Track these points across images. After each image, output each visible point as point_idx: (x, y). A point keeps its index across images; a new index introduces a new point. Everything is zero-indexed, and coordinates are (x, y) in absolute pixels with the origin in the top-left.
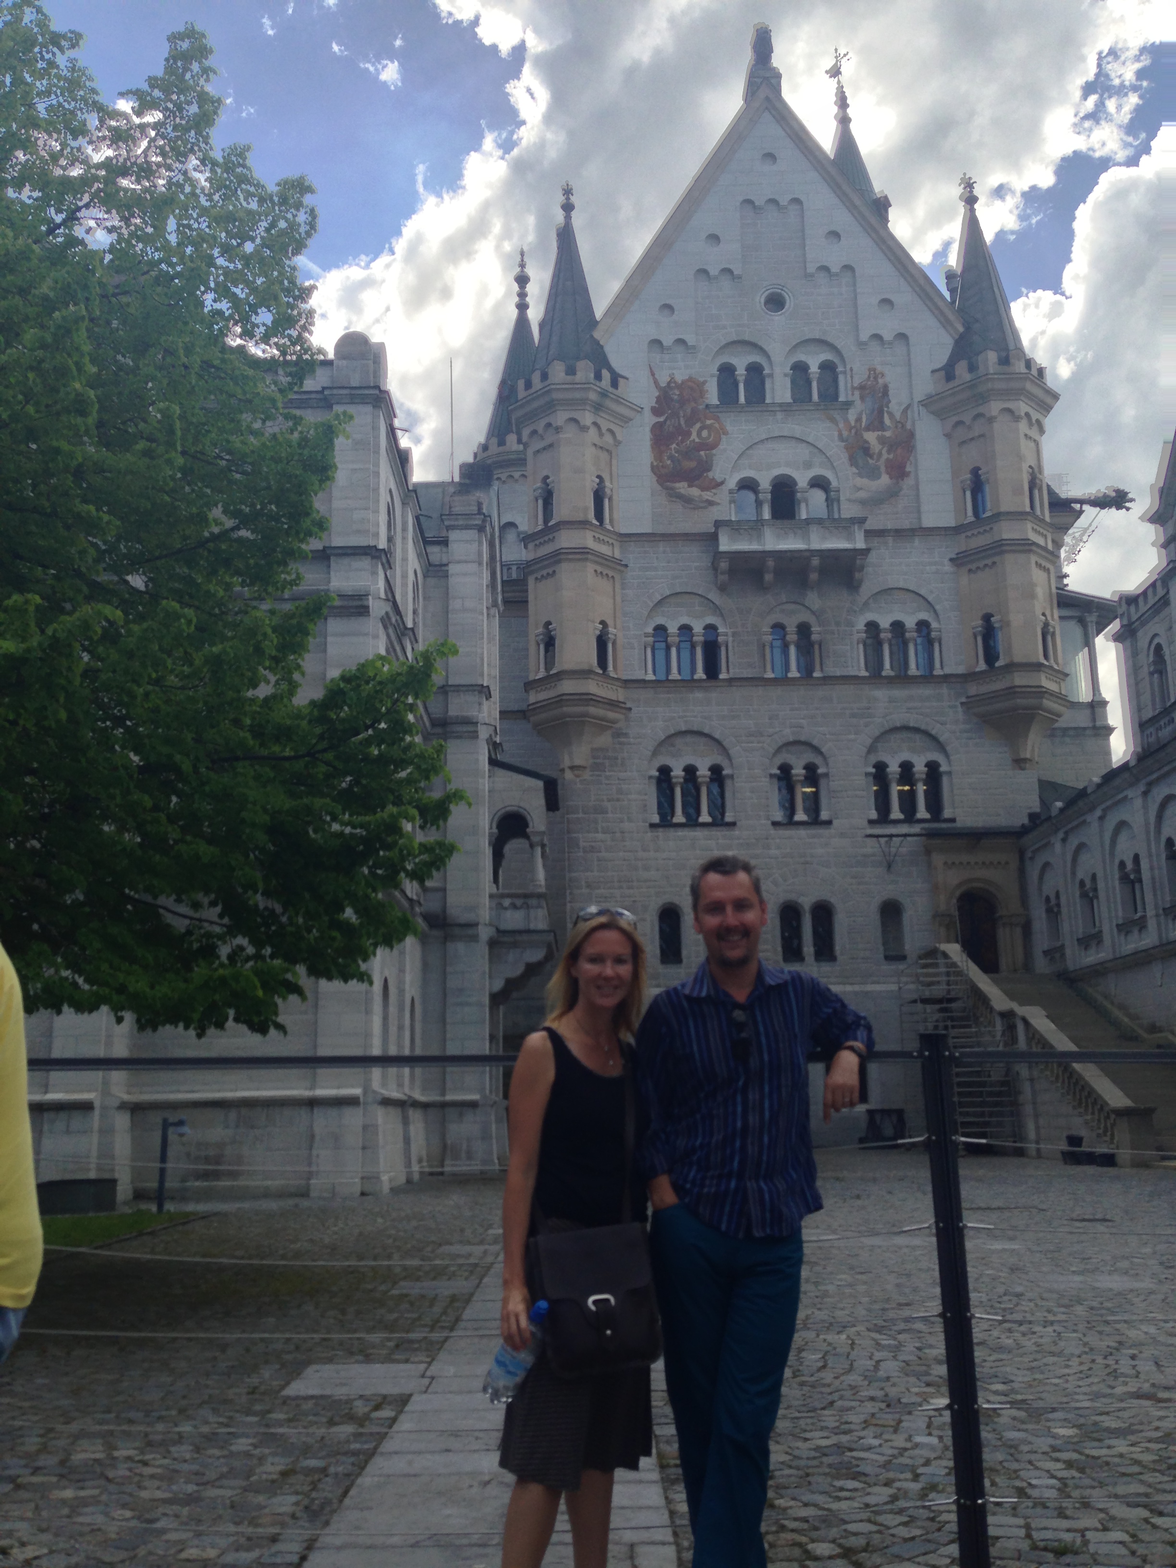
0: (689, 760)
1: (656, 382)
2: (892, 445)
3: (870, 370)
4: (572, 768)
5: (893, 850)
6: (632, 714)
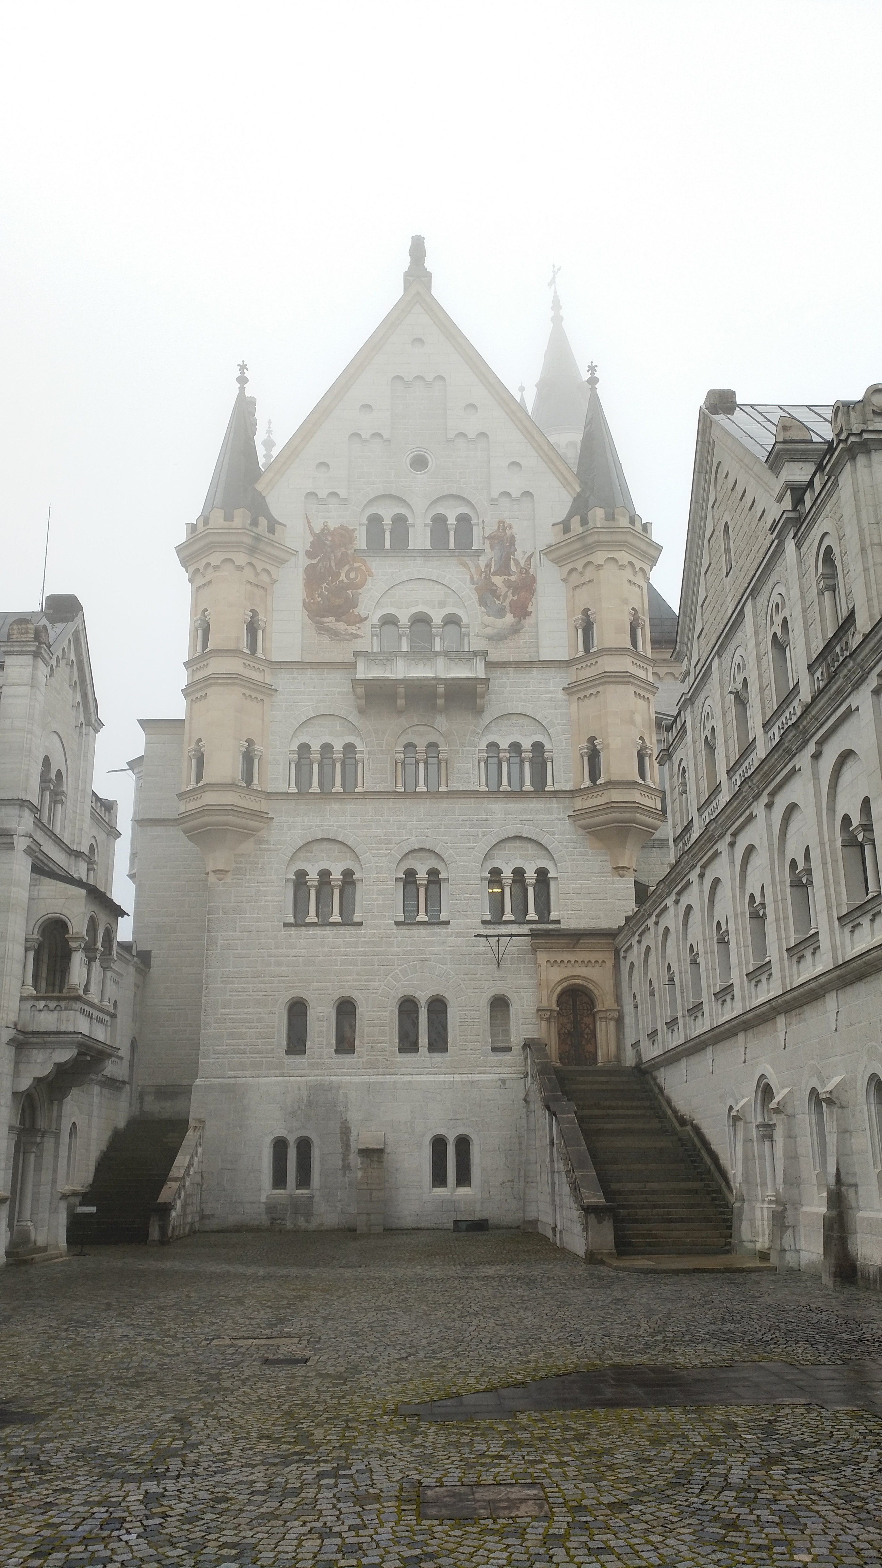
0: (324, 865)
1: (311, 529)
2: (515, 588)
3: (499, 522)
4: (214, 871)
5: (502, 948)
6: (274, 823)
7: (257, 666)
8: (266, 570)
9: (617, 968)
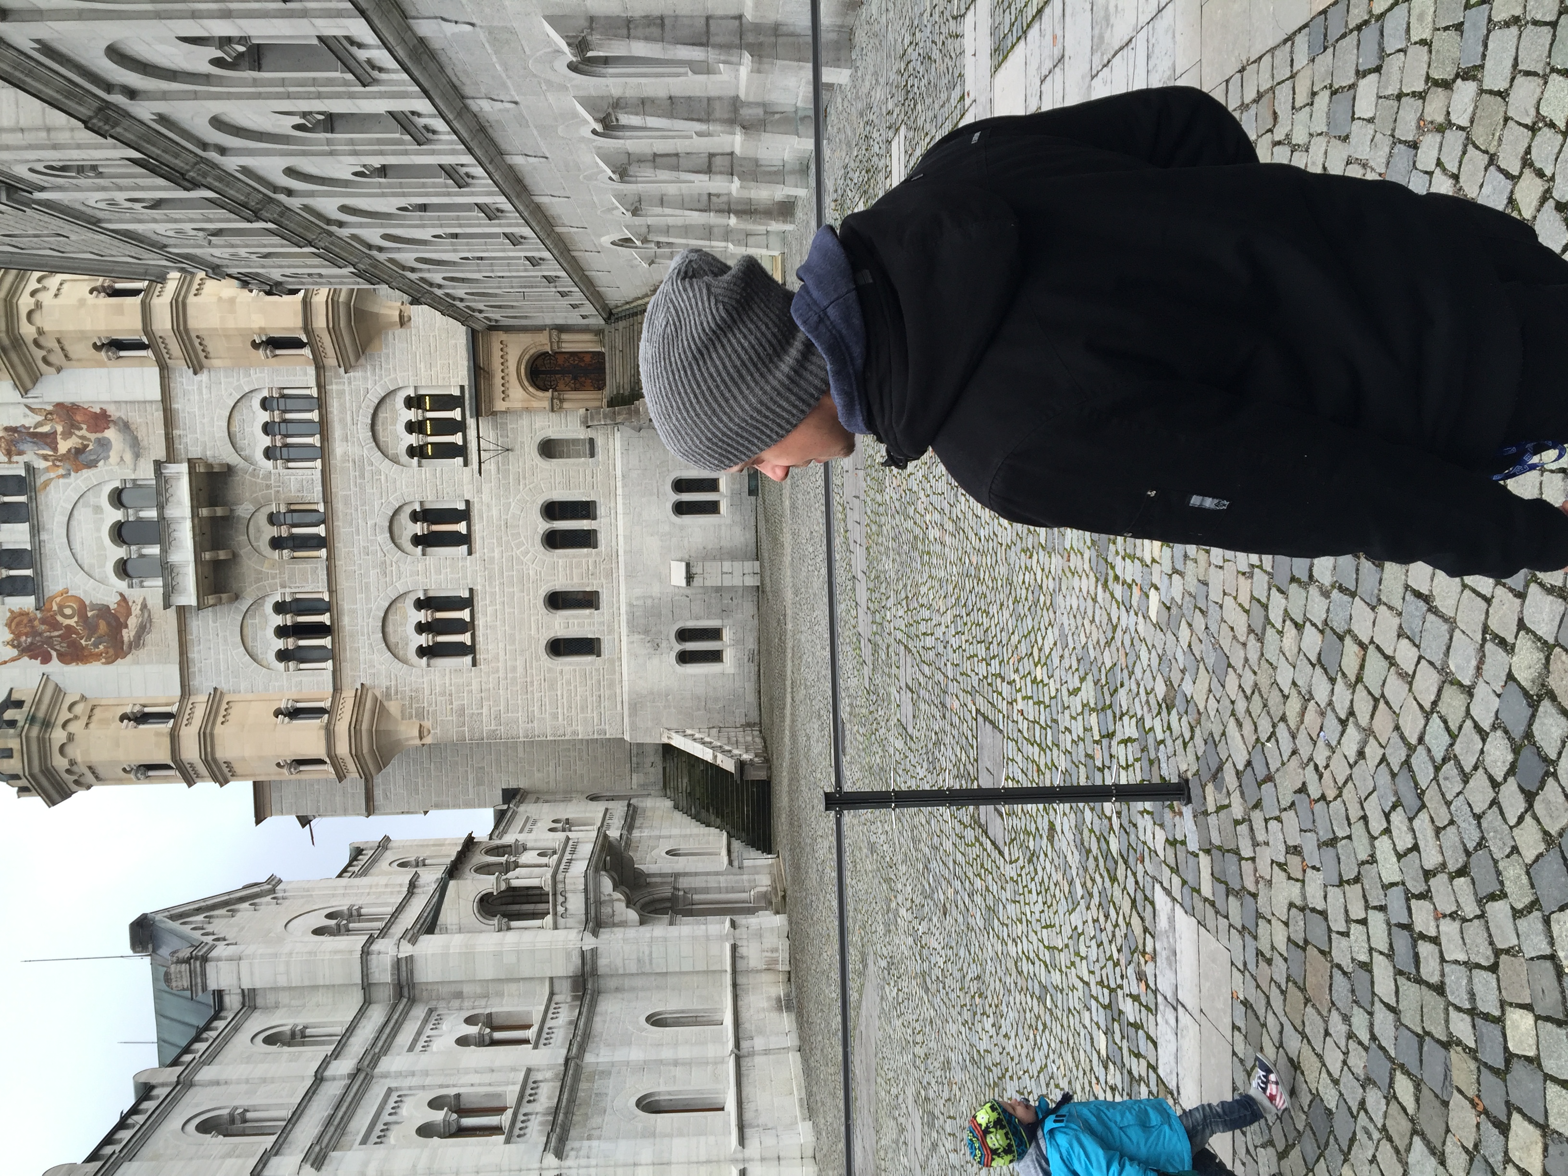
0: (410, 629)
1: (13, 660)
2: (71, 427)
4: (421, 738)
5: (492, 447)
6: (367, 683)
7: (188, 711)
8: (71, 708)
9: (508, 329)
